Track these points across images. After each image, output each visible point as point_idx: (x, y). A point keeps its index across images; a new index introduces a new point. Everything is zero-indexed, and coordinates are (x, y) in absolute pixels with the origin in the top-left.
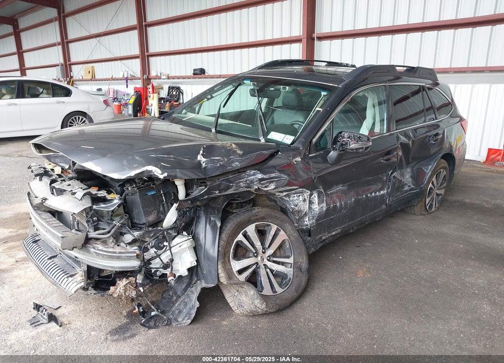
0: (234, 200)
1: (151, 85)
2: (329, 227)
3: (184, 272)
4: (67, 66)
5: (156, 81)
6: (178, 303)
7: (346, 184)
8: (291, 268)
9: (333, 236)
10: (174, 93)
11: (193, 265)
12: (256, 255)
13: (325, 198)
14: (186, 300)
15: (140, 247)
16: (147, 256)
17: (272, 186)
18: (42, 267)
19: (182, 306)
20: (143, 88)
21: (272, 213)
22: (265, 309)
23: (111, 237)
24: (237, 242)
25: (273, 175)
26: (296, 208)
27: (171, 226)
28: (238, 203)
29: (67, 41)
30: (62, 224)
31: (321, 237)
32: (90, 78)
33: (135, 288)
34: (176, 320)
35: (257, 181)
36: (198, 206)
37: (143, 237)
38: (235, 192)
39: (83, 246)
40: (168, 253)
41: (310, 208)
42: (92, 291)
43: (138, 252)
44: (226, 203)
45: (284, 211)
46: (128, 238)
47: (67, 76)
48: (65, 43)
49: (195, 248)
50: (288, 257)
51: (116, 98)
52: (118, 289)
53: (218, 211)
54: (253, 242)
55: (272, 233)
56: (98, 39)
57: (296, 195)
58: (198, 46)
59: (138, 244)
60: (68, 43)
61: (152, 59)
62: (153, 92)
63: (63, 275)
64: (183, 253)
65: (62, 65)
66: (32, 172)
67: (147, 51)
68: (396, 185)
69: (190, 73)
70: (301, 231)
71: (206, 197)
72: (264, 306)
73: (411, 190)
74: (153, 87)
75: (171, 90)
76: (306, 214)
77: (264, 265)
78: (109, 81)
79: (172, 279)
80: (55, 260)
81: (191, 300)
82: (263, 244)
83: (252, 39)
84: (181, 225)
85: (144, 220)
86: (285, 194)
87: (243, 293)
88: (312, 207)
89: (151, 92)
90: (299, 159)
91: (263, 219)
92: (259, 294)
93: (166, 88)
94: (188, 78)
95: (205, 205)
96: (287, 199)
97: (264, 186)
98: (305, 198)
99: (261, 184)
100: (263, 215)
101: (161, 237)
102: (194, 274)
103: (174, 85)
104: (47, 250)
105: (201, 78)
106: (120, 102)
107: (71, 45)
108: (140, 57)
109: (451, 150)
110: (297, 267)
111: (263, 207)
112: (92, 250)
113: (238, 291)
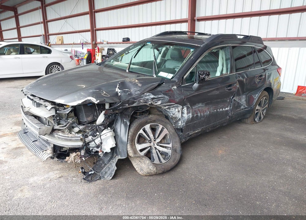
0: (138, 110)
1: (97, 48)
2: (194, 127)
3: (108, 150)
4: (46, 36)
5: (100, 45)
6: (105, 168)
7: (204, 103)
8: (170, 150)
9: (196, 133)
10: (111, 52)
11: (114, 146)
12: (150, 142)
13: (191, 111)
14: (110, 166)
15: (83, 135)
16: (87, 140)
17: (159, 103)
18: (28, 146)
19: (107, 170)
20: (93, 50)
21: (160, 119)
22: (156, 171)
23: (67, 129)
24: (140, 134)
25: (160, 96)
26: (174, 116)
27: (101, 124)
28: (140, 113)
29: (47, 21)
30: (40, 122)
31: (189, 133)
32: (61, 43)
33: (80, 158)
34: (104, 177)
35: (150, 99)
36: (117, 113)
37: (85, 129)
38: (137, 105)
39: (50, 133)
40: (99, 138)
41: (182, 116)
42: (56, 159)
43: (82, 137)
44: (133, 112)
45: (167, 117)
46: (76, 129)
47: (47, 42)
48: (45, 22)
49: (115, 137)
50: (169, 144)
51: (76, 55)
52: (71, 158)
53: (129, 116)
54: (148, 135)
55: (160, 129)
56: (65, 20)
57: (173, 108)
58: (126, 24)
59: (82, 133)
60: (48, 22)
61: (98, 32)
62: (99, 52)
63: (40, 150)
64: (107, 140)
65: (44, 36)
66: (23, 93)
67: (95, 27)
68: (236, 105)
69: (121, 40)
70: (177, 129)
71: (121, 108)
72: (155, 169)
73: (245, 108)
74: (98, 49)
75: (109, 51)
76: (179, 120)
77: (155, 148)
78: (72, 45)
79: (101, 154)
80: (36, 142)
81: (112, 166)
82: (154, 136)
83: (158, 20)
84: (106, 123)
85: (85, 120)
86: (167, 107)
87: (143, 162)
88: (183, 115)
89: (97, 52)
90: (175, 87)
91: (154, 121)
92: (152, 163)
93: (106, 49)
94: (119, 44)
95: (121, 113)
96: (169, 110)
97: (154, 102)
98: (179, 110)
99: (153, 101)
100: (154, 119)
101: (95, 130)
102: (115, 152)
103: (111, 48)
104: (32, 137)
105: (127, 43)
106: (78, 57)
107: (49, 23)
108: (91, 30)
109: (271, 85)
110: (174, 150)
111: (155, 115)
112: (56, 136)
113: (140, 161)
